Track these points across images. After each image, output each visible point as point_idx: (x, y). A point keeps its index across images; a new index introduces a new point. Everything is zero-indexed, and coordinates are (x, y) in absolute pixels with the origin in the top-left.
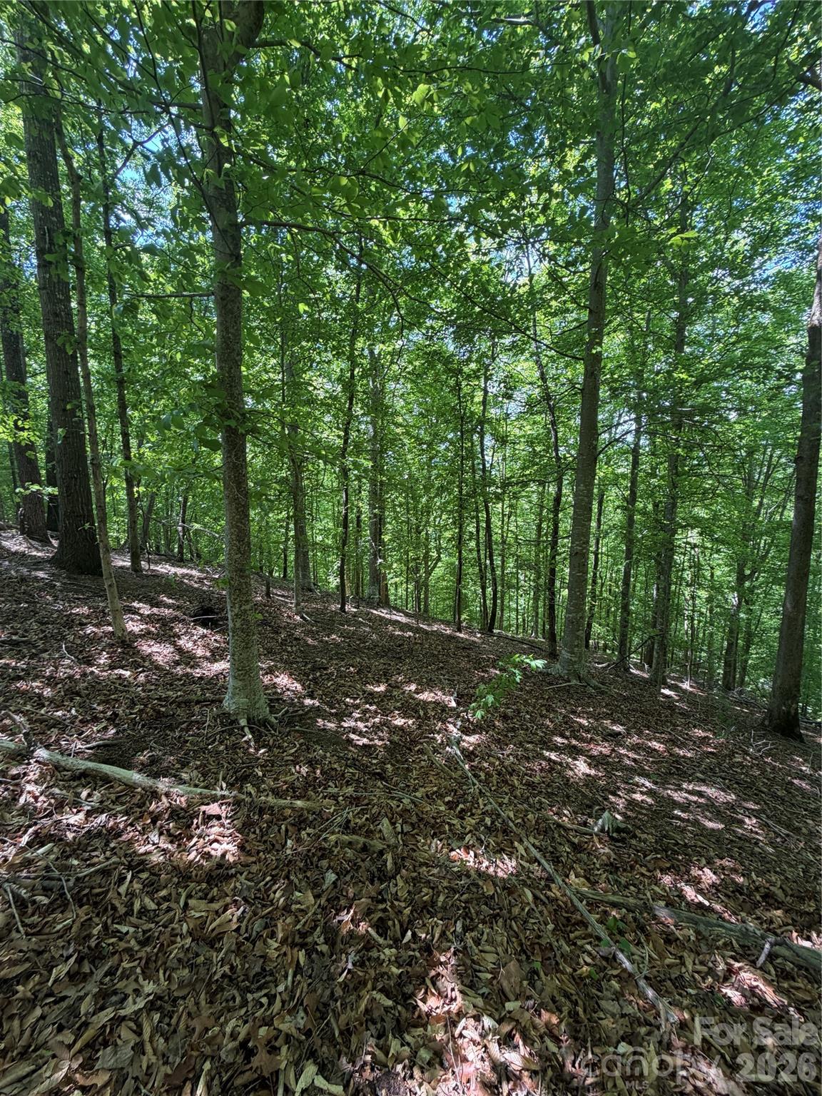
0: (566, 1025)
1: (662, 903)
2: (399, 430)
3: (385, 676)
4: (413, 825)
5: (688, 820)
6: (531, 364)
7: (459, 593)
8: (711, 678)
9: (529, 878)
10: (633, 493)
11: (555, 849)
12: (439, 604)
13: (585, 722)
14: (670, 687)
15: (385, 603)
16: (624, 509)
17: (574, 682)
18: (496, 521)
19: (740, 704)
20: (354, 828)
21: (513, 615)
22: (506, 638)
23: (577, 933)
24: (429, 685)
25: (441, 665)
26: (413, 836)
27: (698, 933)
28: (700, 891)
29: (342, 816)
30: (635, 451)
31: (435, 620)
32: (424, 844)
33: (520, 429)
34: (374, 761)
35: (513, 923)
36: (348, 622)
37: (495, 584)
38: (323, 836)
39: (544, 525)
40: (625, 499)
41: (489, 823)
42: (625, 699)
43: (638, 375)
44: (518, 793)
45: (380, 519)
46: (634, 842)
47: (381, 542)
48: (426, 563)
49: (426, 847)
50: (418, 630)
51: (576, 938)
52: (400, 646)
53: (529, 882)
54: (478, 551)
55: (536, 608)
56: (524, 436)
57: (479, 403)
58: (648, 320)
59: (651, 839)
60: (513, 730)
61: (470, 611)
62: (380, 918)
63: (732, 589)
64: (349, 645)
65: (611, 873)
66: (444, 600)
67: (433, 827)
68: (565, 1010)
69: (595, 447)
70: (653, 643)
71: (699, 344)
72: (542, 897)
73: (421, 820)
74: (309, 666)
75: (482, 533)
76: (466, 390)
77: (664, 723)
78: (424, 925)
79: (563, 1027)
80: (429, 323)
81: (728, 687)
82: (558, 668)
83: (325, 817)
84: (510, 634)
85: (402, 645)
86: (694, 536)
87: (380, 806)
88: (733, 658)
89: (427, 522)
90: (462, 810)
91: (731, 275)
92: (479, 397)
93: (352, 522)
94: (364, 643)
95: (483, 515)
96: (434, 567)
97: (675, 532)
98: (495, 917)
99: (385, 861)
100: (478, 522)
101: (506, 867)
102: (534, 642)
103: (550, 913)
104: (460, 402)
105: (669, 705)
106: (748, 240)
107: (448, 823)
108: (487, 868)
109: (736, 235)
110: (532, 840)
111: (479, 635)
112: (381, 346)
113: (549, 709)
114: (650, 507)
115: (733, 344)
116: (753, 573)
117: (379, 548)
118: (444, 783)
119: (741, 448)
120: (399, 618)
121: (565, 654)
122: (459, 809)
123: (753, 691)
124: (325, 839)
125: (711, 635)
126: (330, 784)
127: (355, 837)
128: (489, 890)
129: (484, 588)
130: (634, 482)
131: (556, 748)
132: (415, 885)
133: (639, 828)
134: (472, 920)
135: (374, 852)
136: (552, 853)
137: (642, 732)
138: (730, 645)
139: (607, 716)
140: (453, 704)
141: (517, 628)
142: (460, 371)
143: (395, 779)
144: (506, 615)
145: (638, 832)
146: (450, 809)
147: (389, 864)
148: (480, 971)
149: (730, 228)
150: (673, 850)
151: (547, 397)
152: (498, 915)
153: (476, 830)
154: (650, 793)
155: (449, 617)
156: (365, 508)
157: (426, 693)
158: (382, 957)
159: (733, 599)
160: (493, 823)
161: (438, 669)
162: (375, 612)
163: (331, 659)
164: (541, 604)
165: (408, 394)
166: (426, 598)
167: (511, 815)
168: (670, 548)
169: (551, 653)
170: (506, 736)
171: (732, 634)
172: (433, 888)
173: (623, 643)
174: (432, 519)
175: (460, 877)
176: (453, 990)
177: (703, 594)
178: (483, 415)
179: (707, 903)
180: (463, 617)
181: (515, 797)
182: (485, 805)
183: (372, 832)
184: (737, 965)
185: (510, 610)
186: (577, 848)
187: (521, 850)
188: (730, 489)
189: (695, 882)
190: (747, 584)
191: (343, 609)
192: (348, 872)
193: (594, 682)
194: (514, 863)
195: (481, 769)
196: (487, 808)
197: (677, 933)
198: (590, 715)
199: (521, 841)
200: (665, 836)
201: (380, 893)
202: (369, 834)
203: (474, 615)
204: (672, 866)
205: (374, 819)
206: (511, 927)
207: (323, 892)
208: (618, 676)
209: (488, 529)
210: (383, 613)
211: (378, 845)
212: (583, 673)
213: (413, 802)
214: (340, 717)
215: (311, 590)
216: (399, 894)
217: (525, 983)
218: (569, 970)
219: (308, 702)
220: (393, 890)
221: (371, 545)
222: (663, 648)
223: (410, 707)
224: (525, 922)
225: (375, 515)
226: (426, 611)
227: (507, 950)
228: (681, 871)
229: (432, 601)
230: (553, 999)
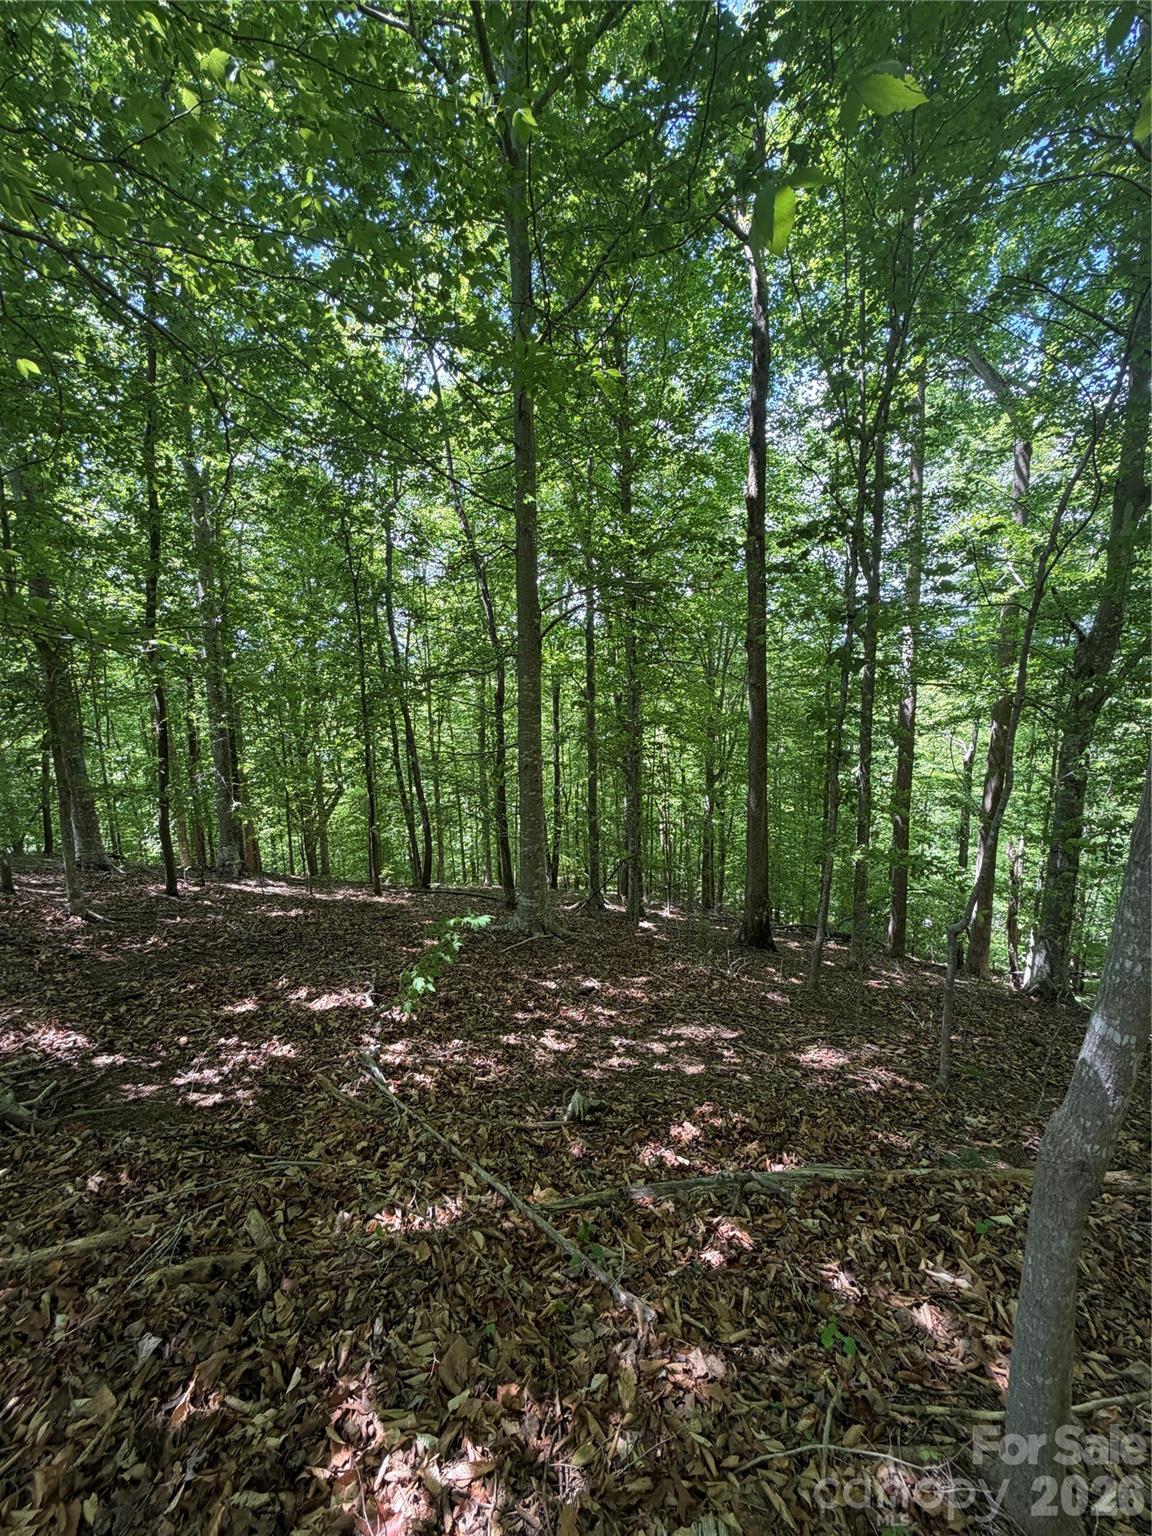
0: (530, 1389)
1: (641, 1182)
2: (253, 596)
3: (255, 983)
4: (304, 1205)
5: (668, 1072)
6: (449, 511)
7: (374, 839)
8: (691, 899)
9: (480, 1214)
10: (591, 685)
11: (515, 1162)
12: (343, 858)
13: (552, 985)
14: (648, 919)
15: (252, 867)
16: (581, 705)
17: (537, 935)
18: (421, 730)
19: (719, 922)
20: (197, 1247)
21: (458, 859)
22: (448, 892)
23: (542, 1262)
24: (331, 984)
25: (350, 949)
26: (305, 1220)
27: (676, 1201)
28: (681, 1152)
29: (171, 1234)
30: (589, 632)
31: (340, 884)
32: (323, 1227)
33: (444, 600)
34: (236, 1126)
35: (458, 1286)
36: (183, 911)
37: (426, 820)
38: (134, 1281)
39: (488, 732)
40: (582, 693)
41: (423, 1160)
42: (600, 943)
43: (585, 536)
44: (466, 1103)
45: (233, 739)
46: (609, 1119)
47: (239, 776)
48: (320, 800)
49: (327, 1230)
50: (312, 903)
51: (542, 1269)
52: (279, 933)
53: (479, 1221)
54: (399, 774)
55: (487, 845)
56: (450, 610)
57: (382, 561)
58: (591, 470)
59: (629, 1108)
60: (459, 1018)
61: (395, 863)
62: (247, 1371)
63: (703, 793)
64: (186, 949)
65: (584, 1167)
66: (353, 852)
67: (336, 1196)
68: (528, 1371)
69: (538, 627)
70: (627, 869)
71: (645, 504)
72: (497, 1234)
73: (316, 1191)
74: (104, 999)
75: (402, 748)
76: (359, 539)
77: (642, 964)
78: (323, 1349)
79: (526, 1393)
80: (288, 432)
81: (708, 906)
82: (516, 921)
83: (137, 1248)
84: (453, 886)
85: (284, 930)
86: (660, 734)
87: (246, 1194)
88: (709, 870)
89: (316, 738)
90: (384, 1154)
91: (672, 428)
92: (380, 552)
93: (181, 745)
94: (215, 939)
95: (400, 722)
96: (333, 806)
97: (639, 732)
98: (431, 1289)
99: (254, 1280)
100: (394, 733)
101: (447, 1212)
102: (486, 891)
103: (507, 1251)
104: (351, 558)
105: (648, 940)
106: (685, 390)
107: (362, 1181)
108: (421, 1224)
109: (675, 382)
110: (484, 1161)
111: (407, 895)
112: (207, 459)
113: (508, 978)
114: (612, 700)
115: (680, 509)
116: (722, 771)
117: (234, 784)
118: (354, 1123)
119: (699, 629)
120: (277, 890)
121: (522, 900)
122: (378, 1154)
123: (732, 904)
124: (138, 1286)
125: (688, 848)
126: (149, 1188)
127: (196, 1260)
128: (422, 1254)
129: (412, 828)
130: (590, 670)
131: (517, 1028)
132: (306, 1294)
133: (617, 1099)
134: (398, 1307)
135: (233, 1272)
136: (510, 1169)
137: (618, 980)
138: (706, 857)
139: (578, 970)
140: (370, 1003)
141: (465, 876)
142: (347, 512)
143: (272, 1143)
144: (447, 861)
145: (615, 1106)
146: (365, 1159)
147: (261, 1282)
148: (411, 1376)
149: (667, 372)
150: (653, 1113)
151: (474, 557)
152: (437, 1284)
153: (405, 1176)
154: (630, 1051)
155: (364, 875)
156: (203, 723)
157: (325, 997)
158: (250, 1430)
159: (705, 802)
160: (429, 1157)
161: (345, 956)
162: (235, 886)
163: (151, 977)
164: (492, 839)
165: (265, 540)
166: (324, 852)
167: (456, 1137)
168: (637, 752)
169: (508, 903)
170: (449, 1029)
171: (708, 843)
172: (336, 1288)
173: (594, 874)
174: (323, 732)
175: (379, 1254)
176: (369, 1423)
177: (676, 802)
178: (389, 578)
179: (687, 1162)
180: (385, 872)
181: (462, 1111)
182: (417, 1136)
183: (230, 1240)
184: (716, 1220)
185: (452, 850)
186: (542, 1151)
187: (468, 1179)
188: (691, 678)
189: (674, 1143)
190: (717, 785)
191: (172, 890)
192: (183, 1323)
193: (563, 930)
194: (459, 1202)
195: (412, 1086)
196: (420, 1139)
197: (656, 1211)
198: (558, 975)
199: (468, 1169)
200: (644, 1100)
201: (246, 1333)
202: (226, 1244)
203: (400, 868)
204: (652, 1133)
205: (236, 1217)
206: (455, 1293)
207: (134, 1376)
208: (590, 916)
209: (410, 743)
210: (251, 886)
211: (240, 1256)
212: (547, 921)
213: (304, 1169)
214: (168, 1070)
215: (105, 868)
216: (279, 1319)
217: (475, 1361)
218: (531, 1315)
219: (103, 1060)
220: (268, 1318)
221: (218, 780)
222: (638, 873)
223: (298, 1026)
224: (474, 1278)
225: (222, 731)
226: (326, 871)
227: (449, 1328)
228: (660, 1136)
229: (335, 856)
230: (513, 1364)
